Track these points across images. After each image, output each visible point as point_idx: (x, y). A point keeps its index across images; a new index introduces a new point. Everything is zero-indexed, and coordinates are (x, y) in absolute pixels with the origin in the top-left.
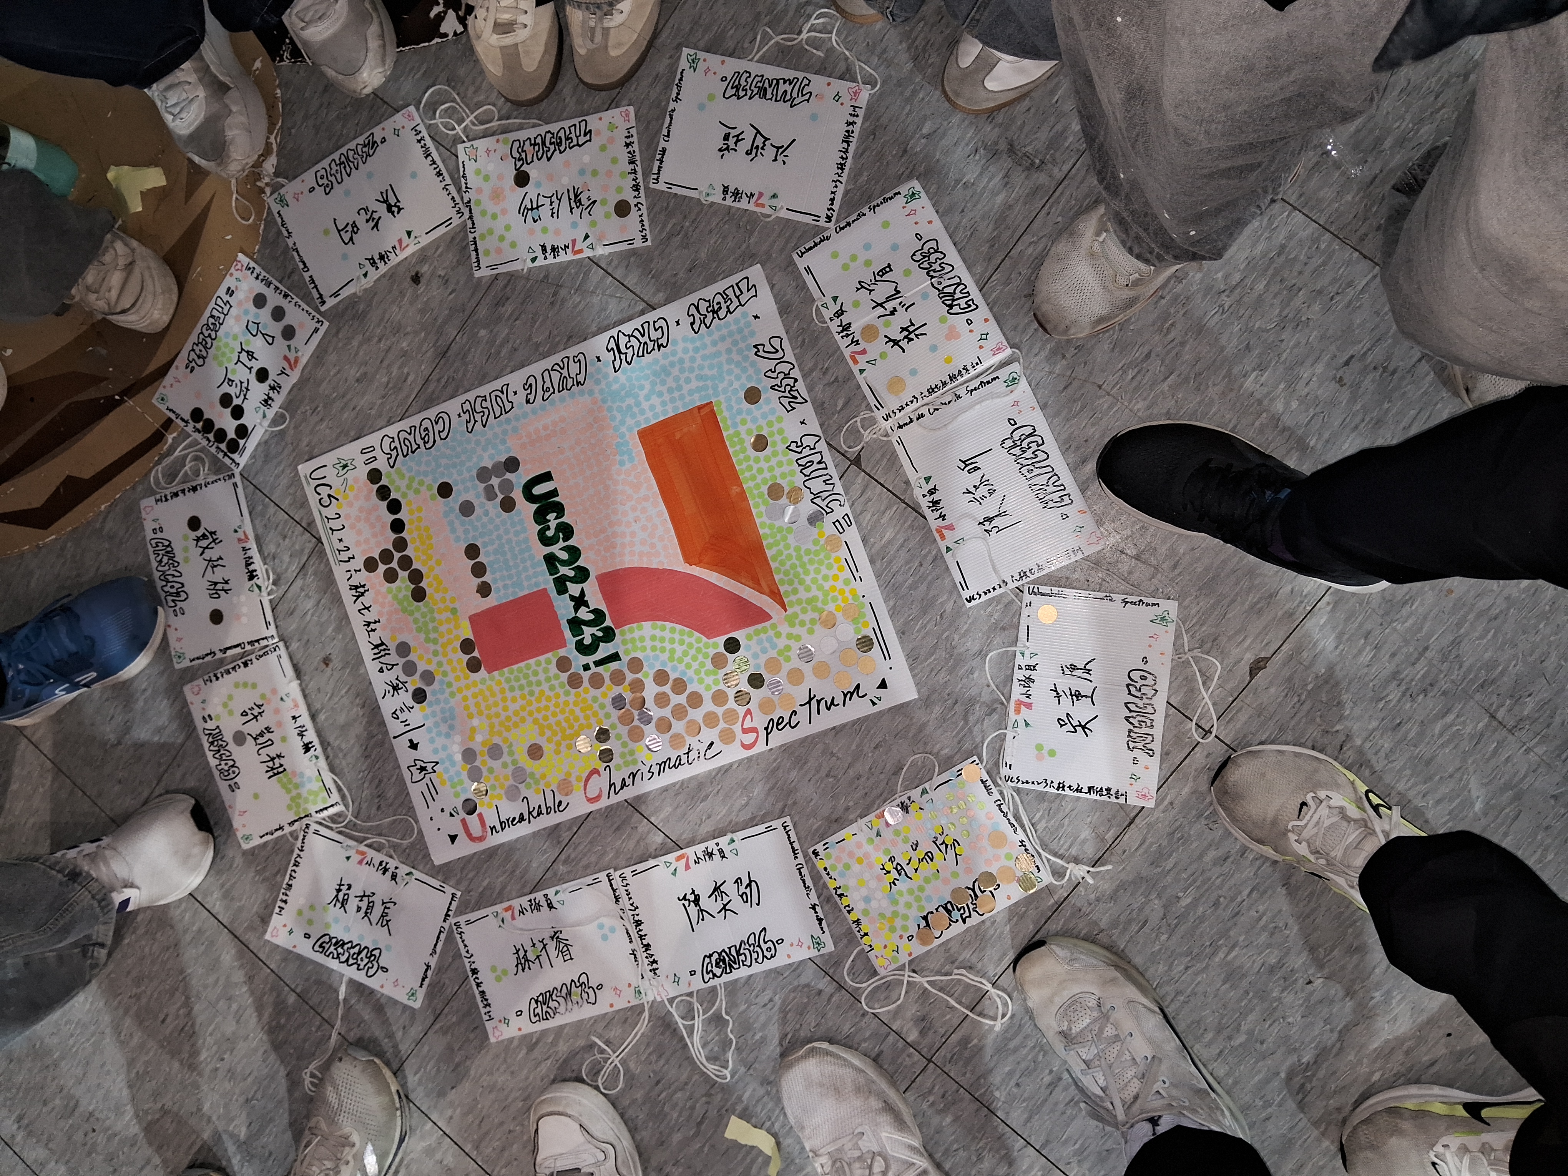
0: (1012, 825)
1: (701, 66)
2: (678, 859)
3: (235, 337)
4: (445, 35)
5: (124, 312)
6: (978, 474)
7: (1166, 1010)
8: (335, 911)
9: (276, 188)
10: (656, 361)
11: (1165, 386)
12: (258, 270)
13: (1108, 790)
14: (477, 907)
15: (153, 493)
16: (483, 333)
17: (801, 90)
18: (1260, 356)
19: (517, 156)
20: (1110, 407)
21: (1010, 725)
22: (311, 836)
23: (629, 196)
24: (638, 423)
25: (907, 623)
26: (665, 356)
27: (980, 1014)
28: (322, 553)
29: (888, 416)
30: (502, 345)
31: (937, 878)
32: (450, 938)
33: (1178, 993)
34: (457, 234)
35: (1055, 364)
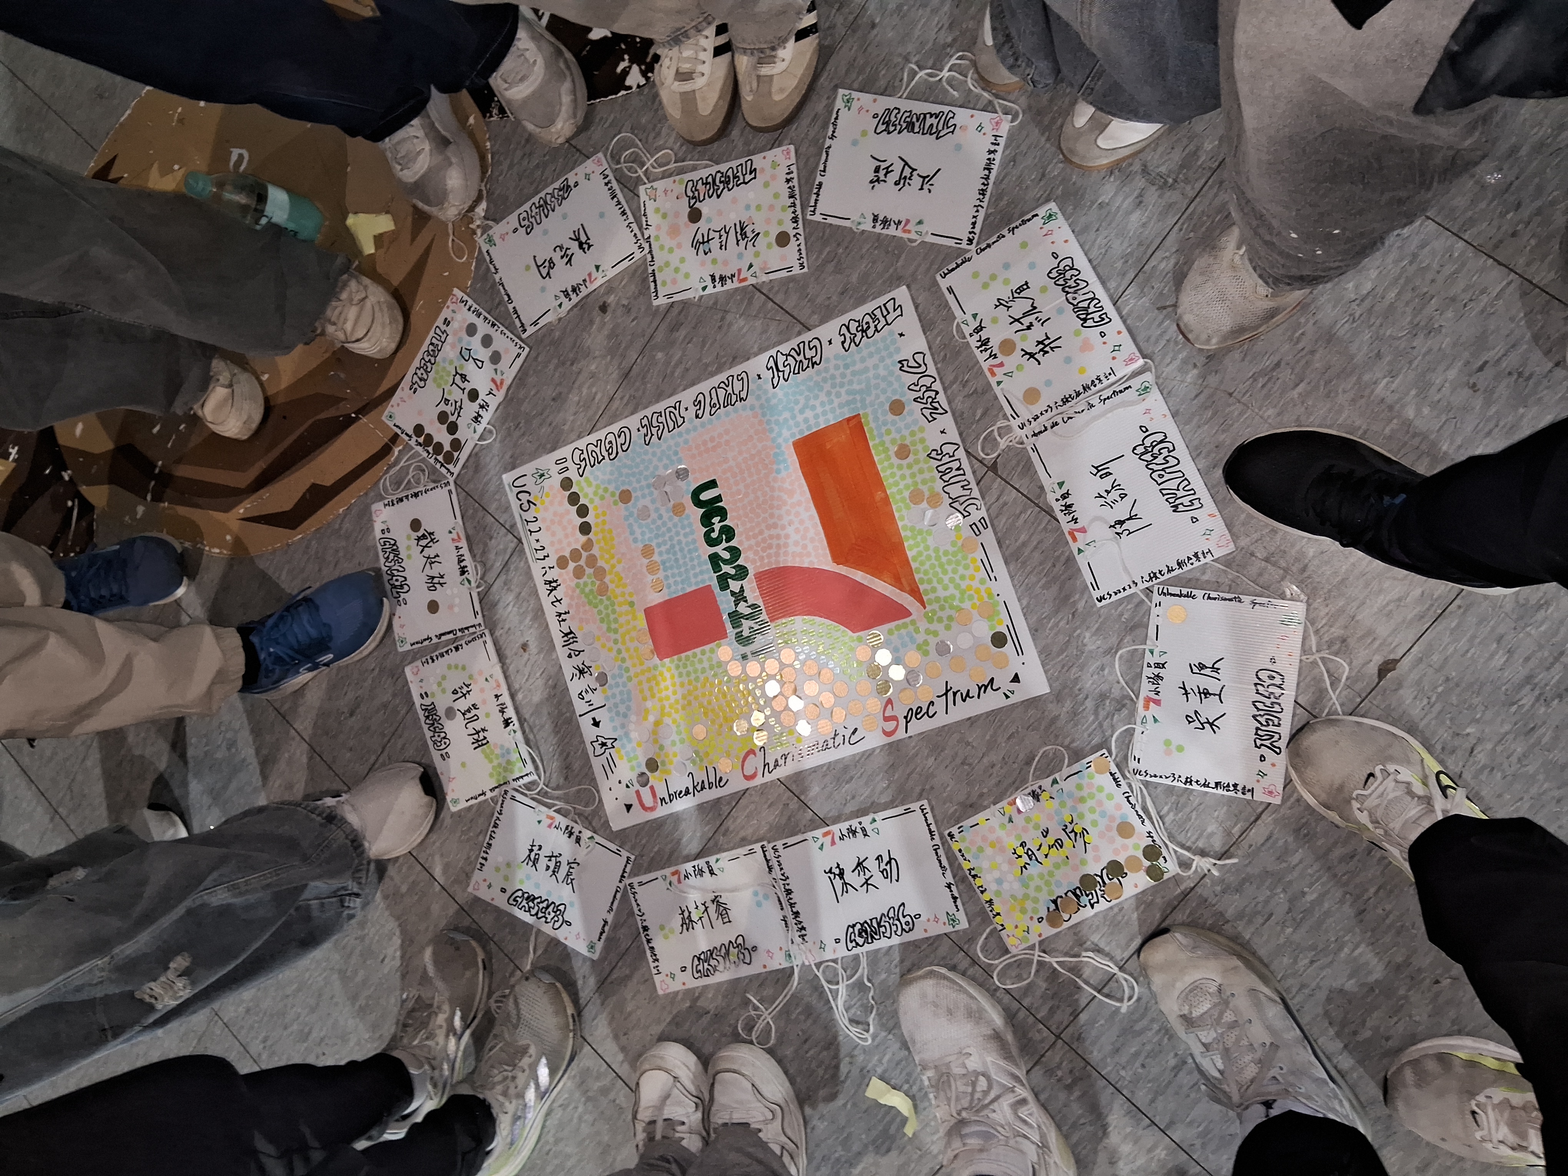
0: (1140, 817)
1: (855, 105)
2: (825, 834)
3: (451, 362)
4: (630, 88)
5: (358, 340)
6: (1109, 480)
7: (1290, 1003)
8: (529, 869)
9: (485, 229)
10: (810, 378)
11: (1295, 393)
12: (470, 302)
13: (1235, 785)
14: (649, 870)
15: (382, 498)
16: (660, 355)
17: (946, 123)
18: (1390, 363)
19: (690, 194)
20: (1241, 414)
21: (1139, 721)
22: (508, 801)
23: (789, 227)
24: (793, 435)
25: (1040, 620)
26: (818, 373)
27: (1107, 996)
28: (522, 551)
29: (1023, 425)
30: (676, 366)
31: (1066, 864)
32: (625, 895)
33: (1303, 986)
34: (638, 267)
35: (1187, 373)
